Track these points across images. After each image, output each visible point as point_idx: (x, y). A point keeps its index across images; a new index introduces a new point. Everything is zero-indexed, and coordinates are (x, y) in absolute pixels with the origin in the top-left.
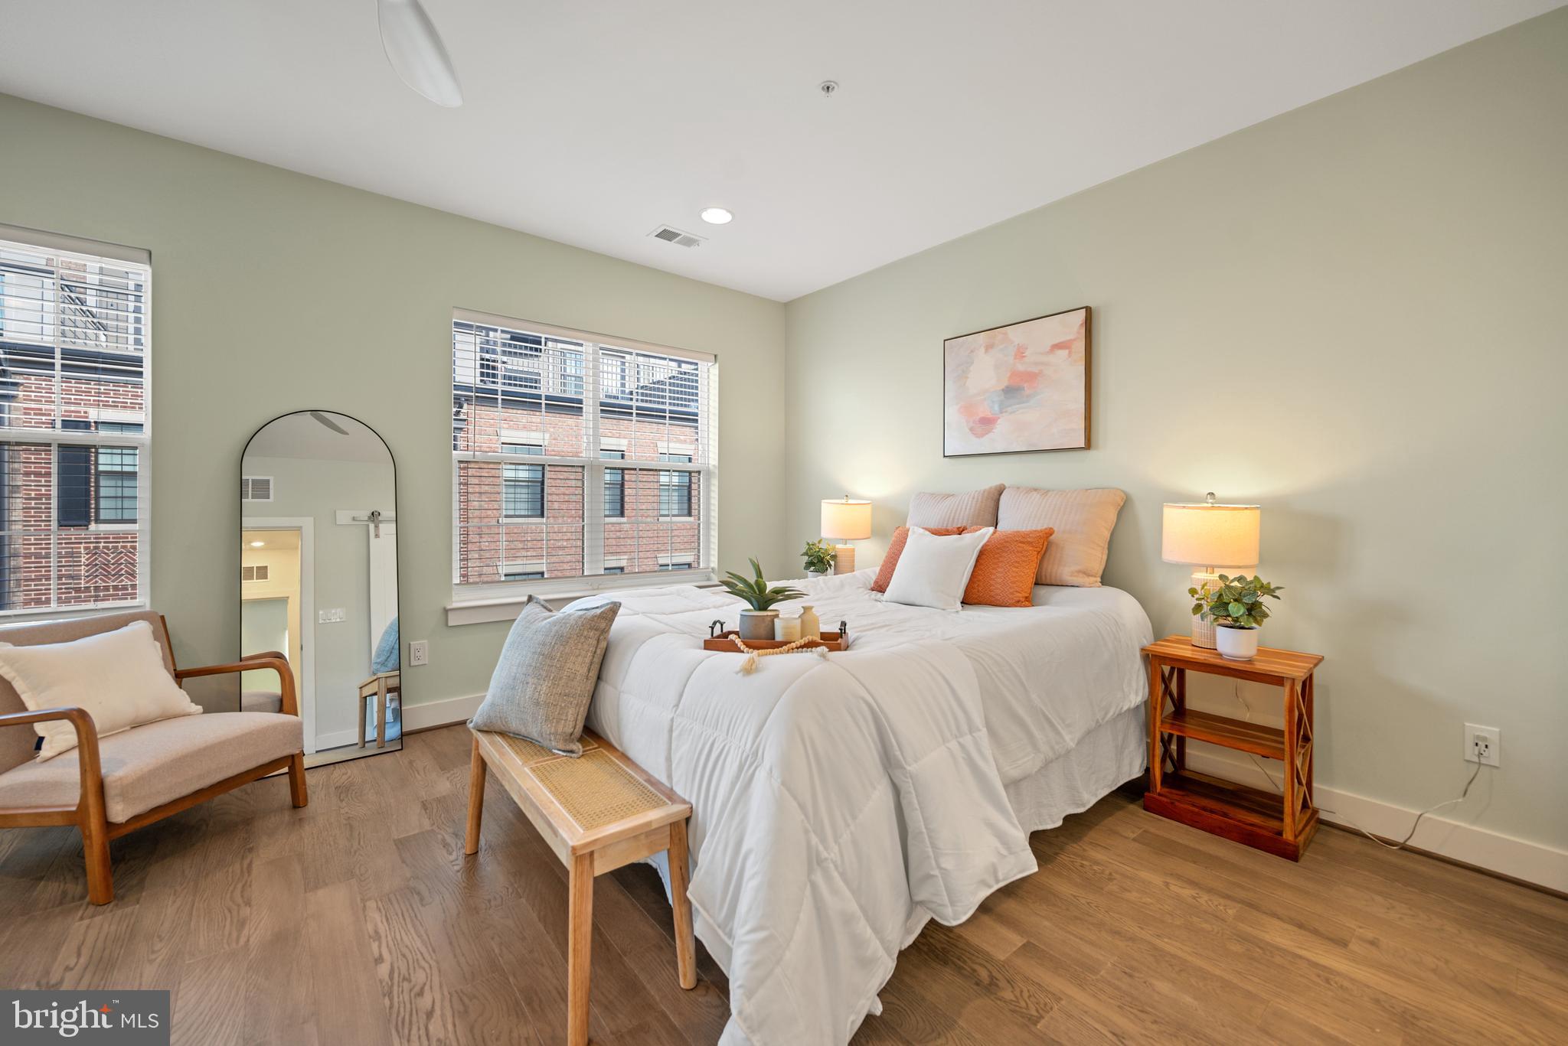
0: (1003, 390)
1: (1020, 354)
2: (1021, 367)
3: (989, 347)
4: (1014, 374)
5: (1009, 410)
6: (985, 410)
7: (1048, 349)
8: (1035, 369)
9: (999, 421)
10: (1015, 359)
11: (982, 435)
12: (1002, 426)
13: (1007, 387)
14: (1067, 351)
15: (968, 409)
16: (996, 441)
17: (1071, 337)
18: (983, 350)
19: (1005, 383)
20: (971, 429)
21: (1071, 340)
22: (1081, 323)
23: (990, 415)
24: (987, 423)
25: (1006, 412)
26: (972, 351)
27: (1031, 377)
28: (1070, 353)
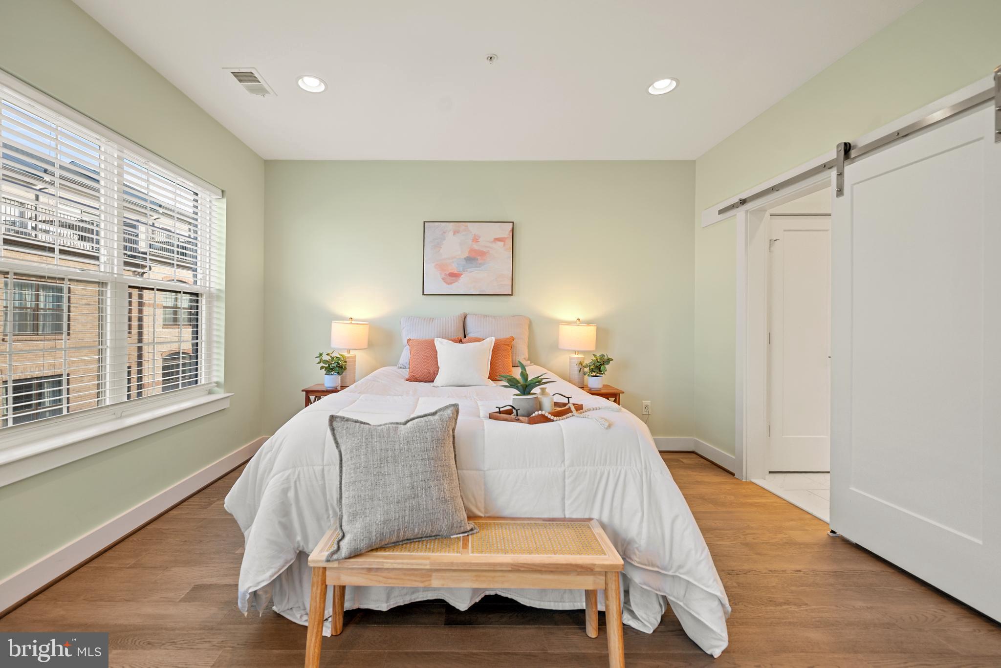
0: (465, 258)
1: (476, 240)
2: (476, 247)
3: (456, 232)
4: (472, 250)
5: (469, 270)
6: (454, 268)
7: (492, 240)
8: (485, 250)
9: (462, 276)
10: (473, 242)
11: (451, 283)
12: (463, 279)
13: (467, 257)
14: (503, 243)
15: (441, 267)
16: (458, 287)
17: (506, 236)
18: (451, 233)
19: (466, 255)
20: (443, 279)
21: (505, 237)
22: (510, 230)
23: (456, 272)
24: (454, 276)
25: (467, 271)
26: (444, 232)
27: (483, 254)
28: (504, 245)
